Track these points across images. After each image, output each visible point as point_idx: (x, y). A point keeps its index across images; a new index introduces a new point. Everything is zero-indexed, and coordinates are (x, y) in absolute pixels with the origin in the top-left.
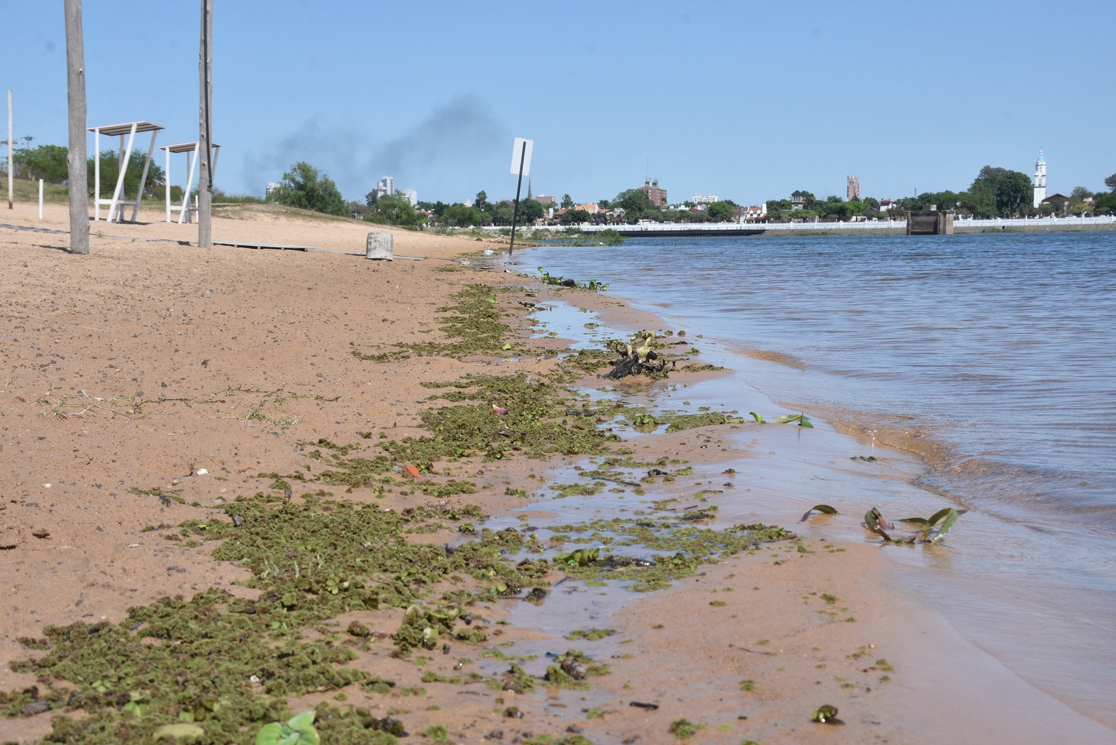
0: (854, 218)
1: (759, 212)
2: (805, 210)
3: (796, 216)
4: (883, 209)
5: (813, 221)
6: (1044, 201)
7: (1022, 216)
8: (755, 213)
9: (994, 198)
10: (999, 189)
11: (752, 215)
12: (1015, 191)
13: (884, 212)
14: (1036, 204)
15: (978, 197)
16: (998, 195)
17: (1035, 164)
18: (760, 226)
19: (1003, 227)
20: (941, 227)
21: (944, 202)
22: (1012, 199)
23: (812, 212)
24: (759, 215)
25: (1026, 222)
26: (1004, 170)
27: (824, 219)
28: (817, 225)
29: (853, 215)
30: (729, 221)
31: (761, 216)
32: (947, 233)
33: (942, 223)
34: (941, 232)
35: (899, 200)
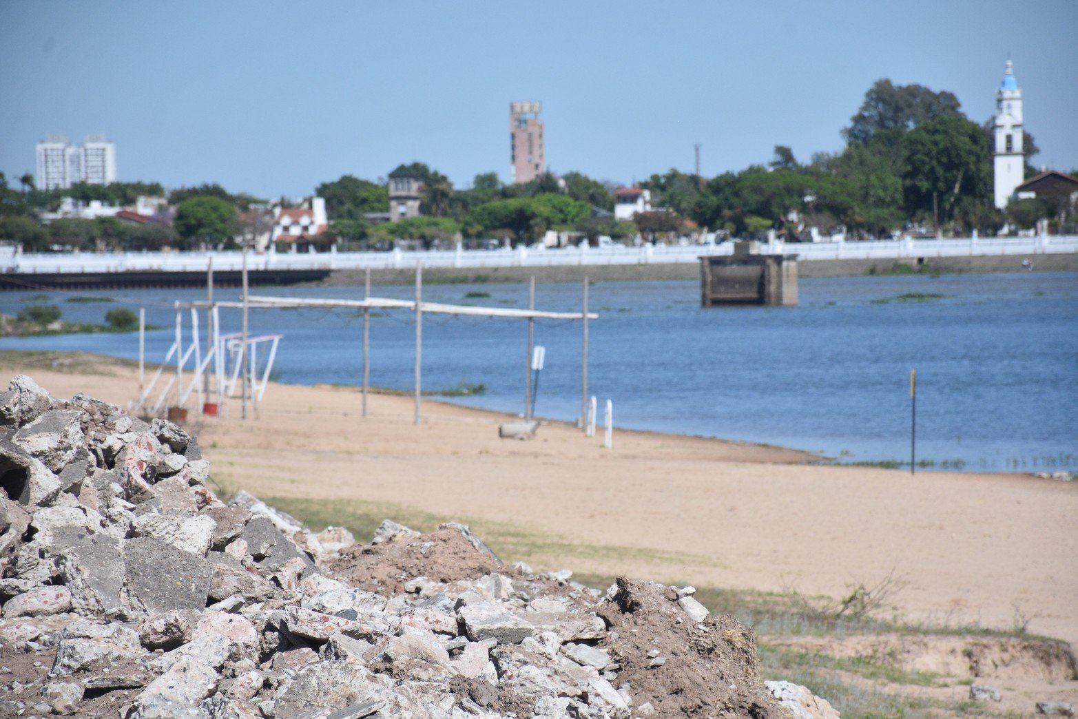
0: (551, 237)
1: (305, 221)
2: (426, 219)
3: (403, 232)
4: (624, 212)
5: (450, 246)
6: (1020, 189)
7: (965, 231)
8: (296, 223)
9: (896, 183)
10: (909, 160)
11: (286, 229)
12: (950, 166)
13: (622, 221)
14: (1001, 201)
15: (856, 181)
16: (905, 176)
17: (995, 96)
18: (312, 260)
19: (921, 260)
20: (772, 288)
21: (774, 194)
22: (941, 185)
23: (448, 223)
24: (306, 228)
25: (976, 246)
26: (927, 92)
27: (474, 240)
28: (460, 258)
29: (549, 228)
30: (231, 246)
31: (313, 231)
32: (786, 301)
33: (774, 280)
34: (773, 300)
35: (655, 178)
